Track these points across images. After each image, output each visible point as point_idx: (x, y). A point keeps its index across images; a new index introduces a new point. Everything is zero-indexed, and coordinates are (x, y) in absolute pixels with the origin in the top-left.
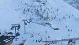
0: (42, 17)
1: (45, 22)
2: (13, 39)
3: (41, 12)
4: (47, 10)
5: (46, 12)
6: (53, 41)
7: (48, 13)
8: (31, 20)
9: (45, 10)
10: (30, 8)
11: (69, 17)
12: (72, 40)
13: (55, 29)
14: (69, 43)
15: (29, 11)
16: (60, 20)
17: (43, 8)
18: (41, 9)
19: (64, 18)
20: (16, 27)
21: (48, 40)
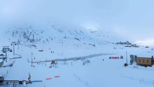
0: (29, 39)
1: (31, 44)
2: (4, 60)
3: (27, 35)
4: (32, 32)
5: (32, 35)
6: (37, 63)
7: (33, 36)
8: (19, 42)
9: (31, 33)
10: (19, 31)
11: (52, 39)
12: (54, 62)
13: (39, 51)
14: (52, 64)
15: (17, 33)
16: (44, 42)
17: (30, 30)
18: (28, 32)
19: (47, 40)
20: (6, 49)
21: (34, 60)
